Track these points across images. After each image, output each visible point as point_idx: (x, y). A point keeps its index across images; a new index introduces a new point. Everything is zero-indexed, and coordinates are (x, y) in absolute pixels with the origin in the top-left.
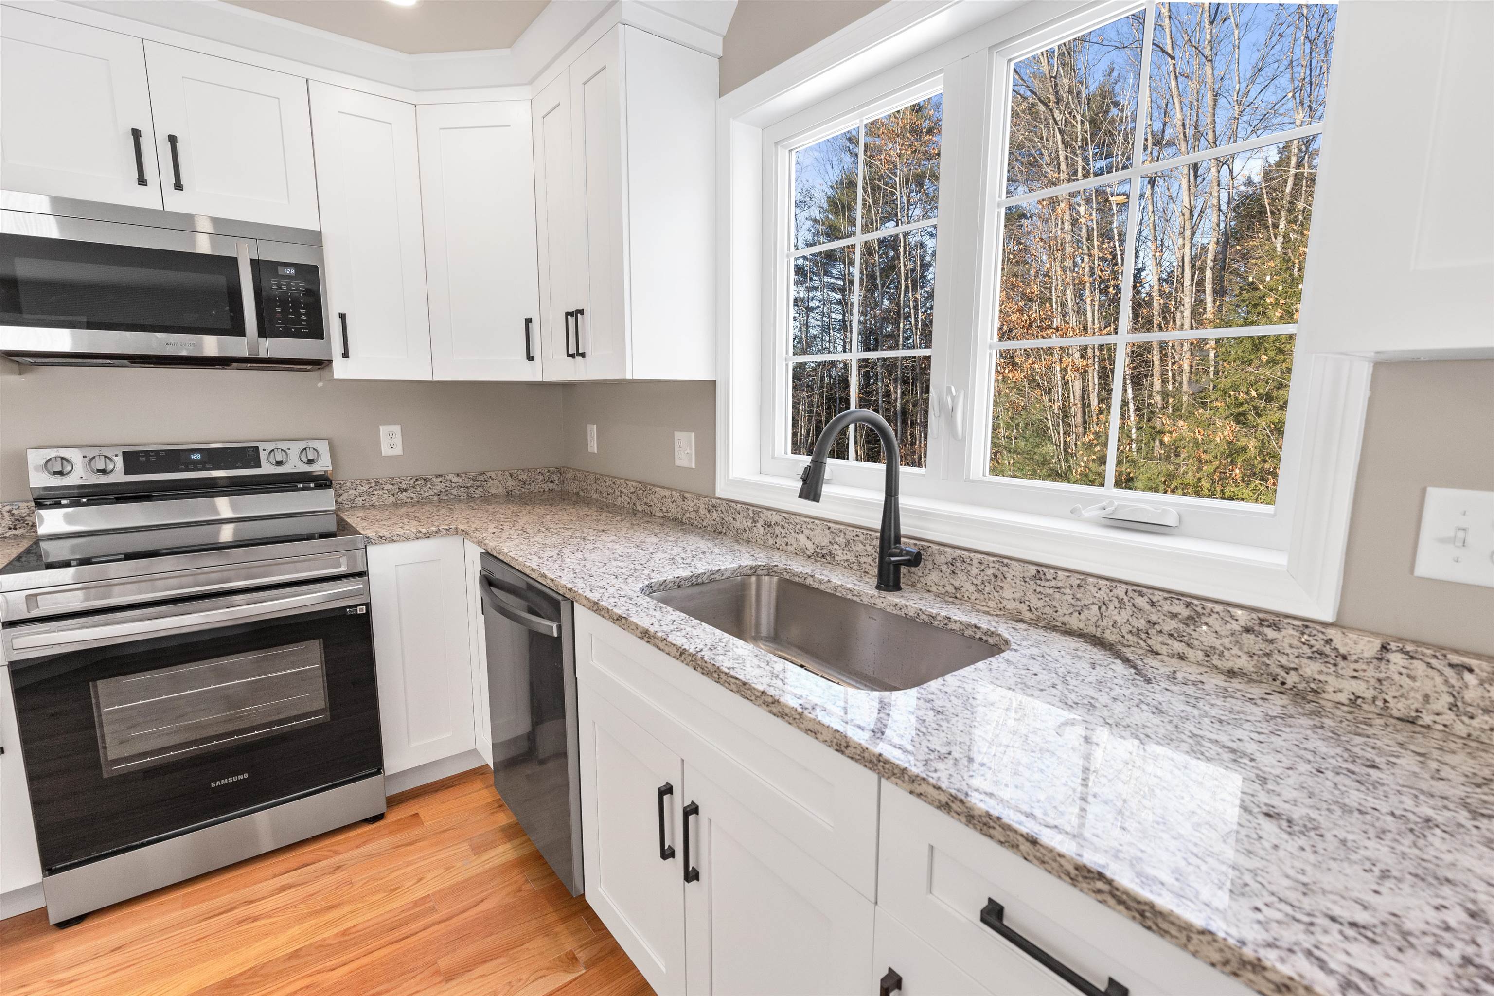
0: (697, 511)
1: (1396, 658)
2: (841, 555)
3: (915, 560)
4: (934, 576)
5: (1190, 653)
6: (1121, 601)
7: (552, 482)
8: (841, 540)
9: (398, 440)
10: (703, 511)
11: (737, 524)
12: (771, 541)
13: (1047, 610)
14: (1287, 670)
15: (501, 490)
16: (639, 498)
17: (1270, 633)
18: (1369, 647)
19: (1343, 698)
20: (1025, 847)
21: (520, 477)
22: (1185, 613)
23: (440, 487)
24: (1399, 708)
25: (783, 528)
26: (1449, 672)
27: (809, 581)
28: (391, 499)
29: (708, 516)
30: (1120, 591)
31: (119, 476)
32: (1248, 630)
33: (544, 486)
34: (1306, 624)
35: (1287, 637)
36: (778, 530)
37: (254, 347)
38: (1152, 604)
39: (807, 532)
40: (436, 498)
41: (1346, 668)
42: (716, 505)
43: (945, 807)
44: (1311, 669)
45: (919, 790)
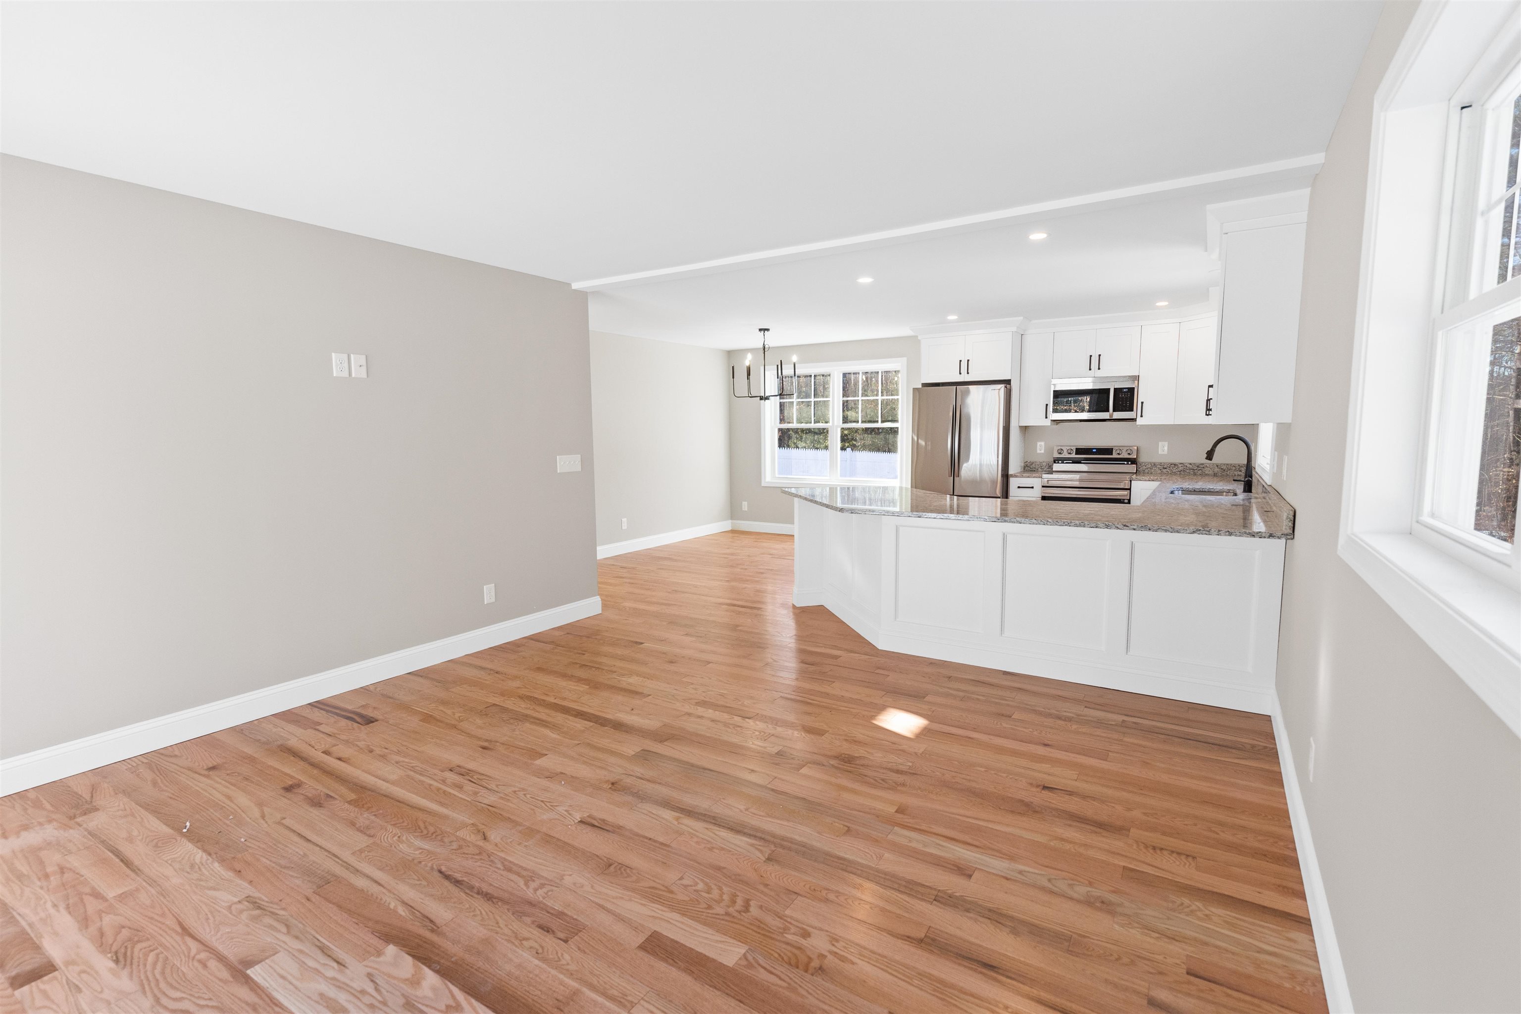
7: (1240, 471)
9: (1166, 448)
15: (1211, 472)
28: (1159, 471)
31: (1074, 456)
37: (1111, 415)
40: (1178, 473)
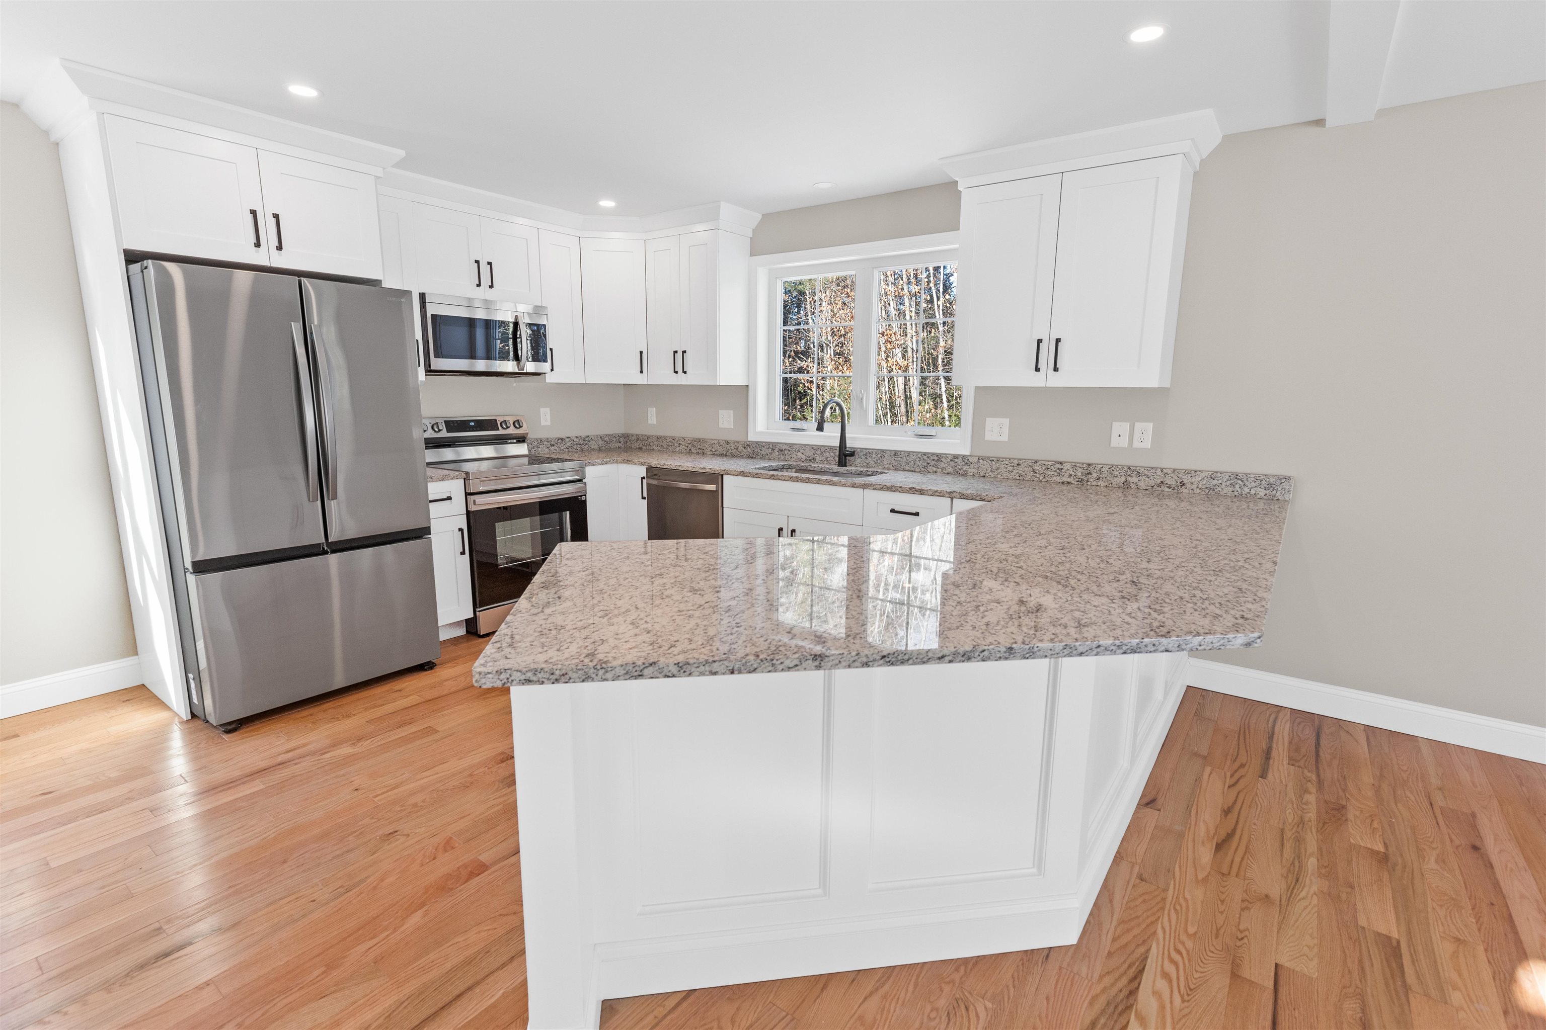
0: (737, 449)
1: (981, 461)
2: (818, 458)
3: (852, 454)
4: (859, 461)
5: (938, 470)
6: (920, 458)
8: (819, 452)
9: (549, 417)
10: (740, 448)
11: (763, 452)
12: (783, 458)
13: (899, 465)
14: (960, 469)
15: (596, 447)
16: (693, 446)
17: (956, 460)
18: (976, 460)
19: (971, 474)
20: (899, 489)
21: (605, 439)
22: (936, 458)
23: (568, 444)
24: (982, 474)
25: (789, 451)
26: (990, 462)
27: (809, 468)
28: (547, 450)
29: (744, 450)
30: (919, 455)
31: (444, 434)
32: (951, 460)
33: (616, 445)
34: (963, 457)
35: (959, 460)
36: (786, 452)
37: (522, 367)
38: (928, 458)
39: (802, 451)
40: (567, 450)
41: (972, 466)
42: (747, 445)
43: (881, 489)
44: (965, 468)
45: (875, 487)
